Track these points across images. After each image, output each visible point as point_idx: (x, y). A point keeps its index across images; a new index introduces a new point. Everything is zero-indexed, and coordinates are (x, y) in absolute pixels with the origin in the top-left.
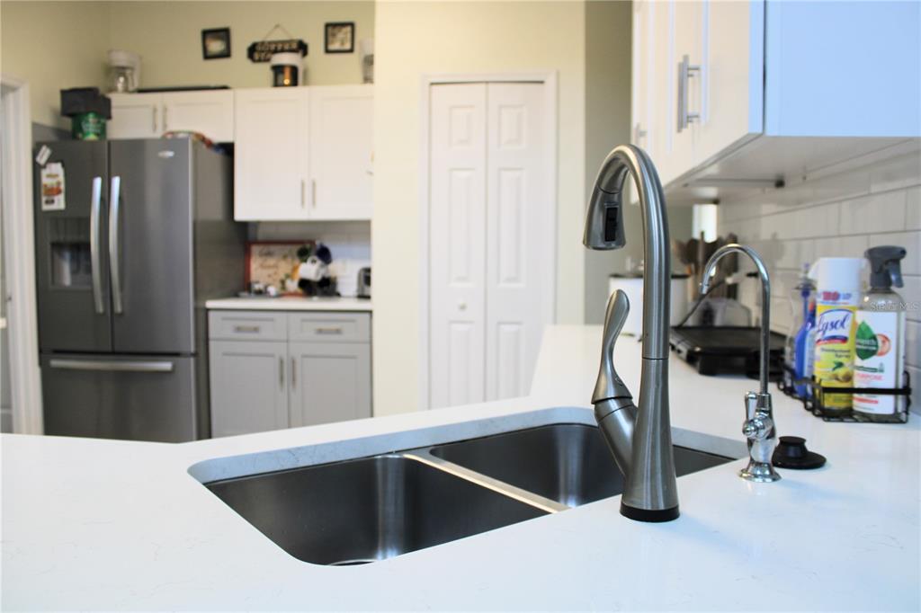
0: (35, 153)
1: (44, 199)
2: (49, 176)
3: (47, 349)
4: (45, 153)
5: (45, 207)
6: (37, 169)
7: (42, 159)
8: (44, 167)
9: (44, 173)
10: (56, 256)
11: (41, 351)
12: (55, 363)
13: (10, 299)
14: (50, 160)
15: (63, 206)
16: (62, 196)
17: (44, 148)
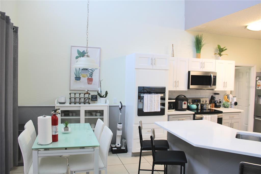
0: (256, 78)
1: (257, 87)
2: (258, 83)
3: (256, 115)
4: (258, 78)
5: (257, 89)
6: (256, 81)
7: (257, 79)
8: (258, 81)
9: (258, 82)
10: (259, 98)
11: (254, 116)
12: (256, 118)
13: (250, 105)
14: (259, 80)
15: (260, 89)
16: (260, 87)
17: (258, 77)
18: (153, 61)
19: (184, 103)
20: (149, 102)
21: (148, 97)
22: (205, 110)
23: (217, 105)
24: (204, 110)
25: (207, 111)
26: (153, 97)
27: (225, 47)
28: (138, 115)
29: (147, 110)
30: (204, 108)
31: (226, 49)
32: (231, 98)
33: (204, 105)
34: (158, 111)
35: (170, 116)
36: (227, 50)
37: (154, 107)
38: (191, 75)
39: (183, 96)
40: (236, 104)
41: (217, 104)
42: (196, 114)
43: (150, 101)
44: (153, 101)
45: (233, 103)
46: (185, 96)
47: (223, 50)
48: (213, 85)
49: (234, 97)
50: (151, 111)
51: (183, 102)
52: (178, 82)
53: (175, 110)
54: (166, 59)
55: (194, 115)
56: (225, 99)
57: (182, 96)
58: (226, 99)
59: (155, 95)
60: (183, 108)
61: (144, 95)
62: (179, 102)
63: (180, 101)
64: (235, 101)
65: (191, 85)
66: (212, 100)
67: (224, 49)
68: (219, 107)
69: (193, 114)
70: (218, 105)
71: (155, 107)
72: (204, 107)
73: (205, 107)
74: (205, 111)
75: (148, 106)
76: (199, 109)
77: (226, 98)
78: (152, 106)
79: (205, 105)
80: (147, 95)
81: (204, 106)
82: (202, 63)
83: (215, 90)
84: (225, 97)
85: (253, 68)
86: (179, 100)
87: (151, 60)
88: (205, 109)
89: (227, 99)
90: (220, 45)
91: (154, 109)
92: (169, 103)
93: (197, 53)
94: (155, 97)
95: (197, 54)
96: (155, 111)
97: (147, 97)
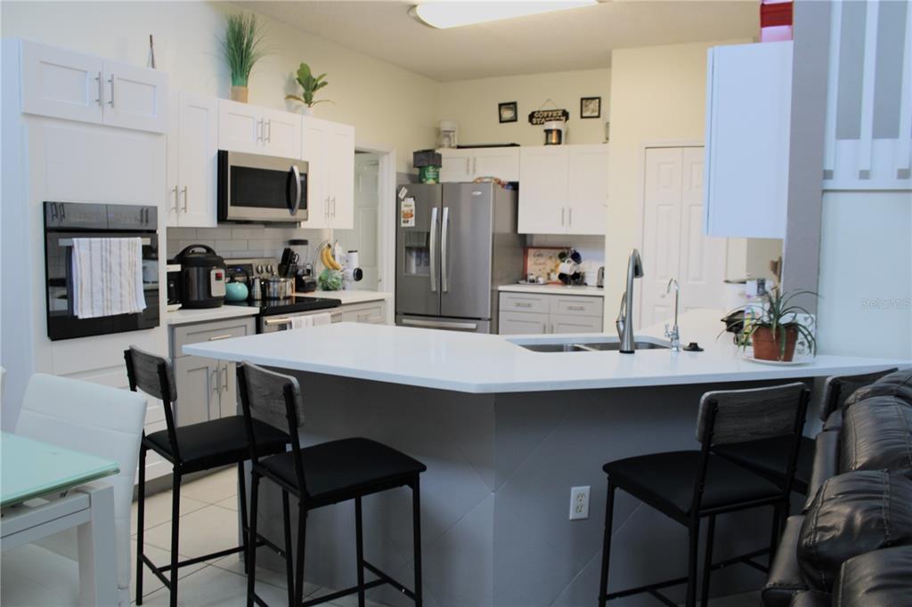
0: (398, 192)
1: (402, 219)
2: (405, 206)
4: (404, 192)
5: (403, 225)
6: (398, 201)
7: (402, 195)
8: (403, 200)
9: (403, 203)
10: (408, 255)
11: (396, 314)
13: (380, 280)
14: (406, 196)
15: (413, 225)
16: (413, 219)
17: (403, 188)
18: (105, 90)
19: (217, 275)
20: (97, 271)
21: (90, 250)
22: (276, 302)
23: (303, 281)
24: (272, 302)
25: (282, 303)
26: (115, 249)
27: (324, 75)
28: (49, 335)
29: (92, 308)
30: (272, 295)
31: (324, 84)
32: (341, 258)
33: (271, 284)
34: (137, 311)
35: (177, 329)
36: (326, 86)
37: (121, 296)
38: (232, 167)
39: (204, 250)
40: (359, 275)
41: (304, 278)
42: (264, 313)
43: (102, 269)
44: (116, 269)
45: (350, 272)
46: (209, 250)
47: (316, 85)
48: (300, 208)
49: (350, 252)
50: (110, 314)
51: (213, 273)
52: (185, 191)
53: (180, 305)
54: (155, 87)
55: (258, 318)
56: (326, 261)
57: (197, 250)
58: (328, 260)
59: (120, 242)
60: (215, 293)
61: (75, 240)
62: (194, 271)
63: (195, 269)
64: (355, 265)
65: (232, 205)
66: (287, 262)
67: (319, 83)
68: (311, 286)
69: (254, 315)
70: (307, 281)
71: (123, 293)
72: (269, 293)
73: (274, 289)
74: (274, 304)
75: (94, 290)
76: (257, 300)
77: (327, 255)
78: (111, 289)
79: (274, 282)
80: (87, 240)
81: (271, 290)
82: (262, 122)
83: (304, 225)
84: (324, 253)
85: (386, 158)
86: (193, 266)
87: (96, 82)
88: (276, 295)
89: (332, 259)
90: (309, 65)
91: (121, 302)
92: (170, 275)
93: (234, 83)
94: (120, 248)
95: (236, 87)
96: (124, 312)
97: (88, 252)
